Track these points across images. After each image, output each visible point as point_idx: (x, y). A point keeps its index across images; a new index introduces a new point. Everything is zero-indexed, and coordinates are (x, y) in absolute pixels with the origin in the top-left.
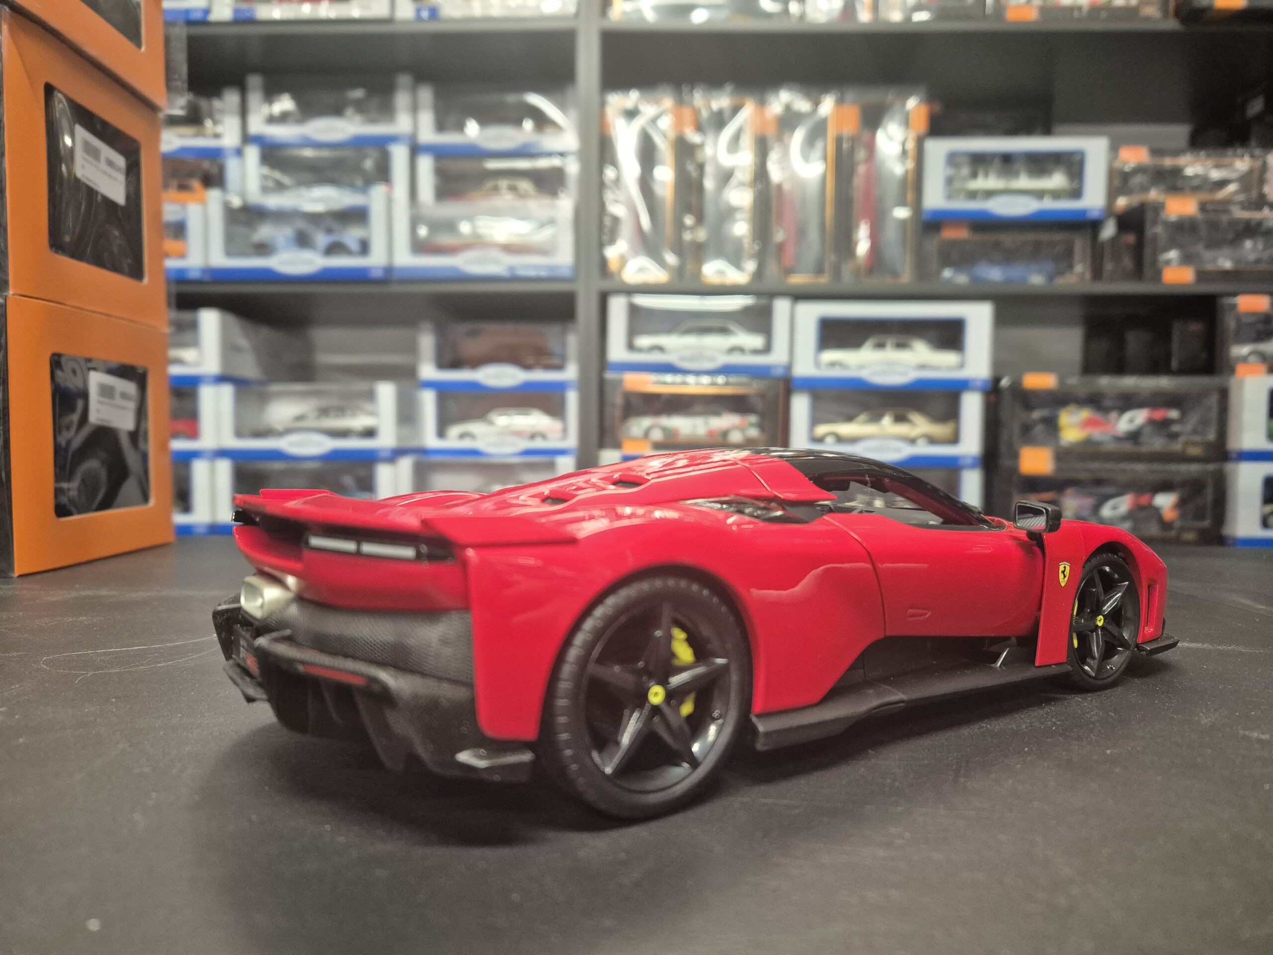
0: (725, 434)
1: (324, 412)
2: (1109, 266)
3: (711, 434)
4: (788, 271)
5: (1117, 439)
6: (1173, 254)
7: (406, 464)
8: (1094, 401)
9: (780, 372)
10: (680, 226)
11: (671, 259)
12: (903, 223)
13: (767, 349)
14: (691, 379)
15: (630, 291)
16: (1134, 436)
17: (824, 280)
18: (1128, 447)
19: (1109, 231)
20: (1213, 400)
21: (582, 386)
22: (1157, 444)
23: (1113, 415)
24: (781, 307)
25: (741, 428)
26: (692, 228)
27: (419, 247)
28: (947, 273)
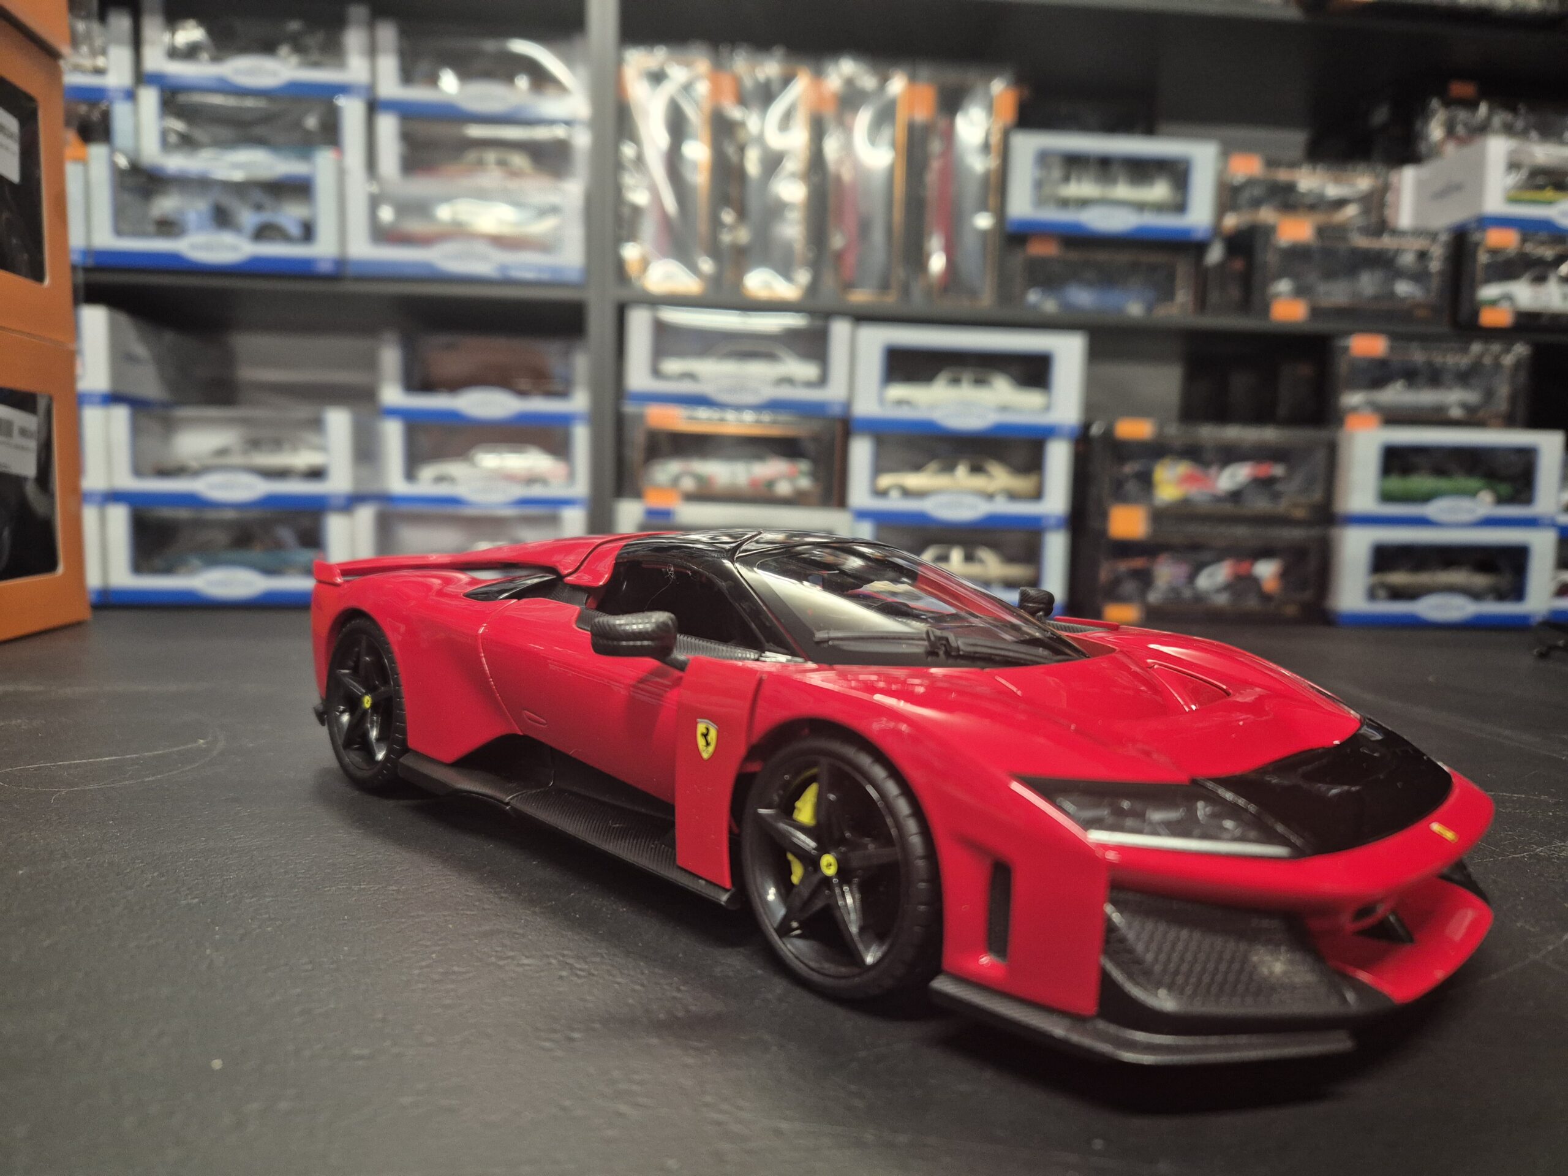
0: (770, 484)
1: (255, 444)
2: (1214, 296)
3: (754, 484)
4: (849, 286)
5: (1218, 499)
6: (1283, 286)
7: (365, 515)
8: (1193, 453)
9: (837, 411)
10: (716, 224)
11: (706, 265)
12: (984, 234)
13: (823, 380)
14: (730, 416)
15: (655, 302)
16: (1235, 496)
17: (891, 301)
18: (1228, 508)
19: (1215, 254)
20: (1320, 456)
21: (594, 419)
22: (1261, 504)
23: (1213, 471)
24: (840, 330)
25: (791, 478)
26: (732, 228)
27: (381, 234)
28: (1033, 297)
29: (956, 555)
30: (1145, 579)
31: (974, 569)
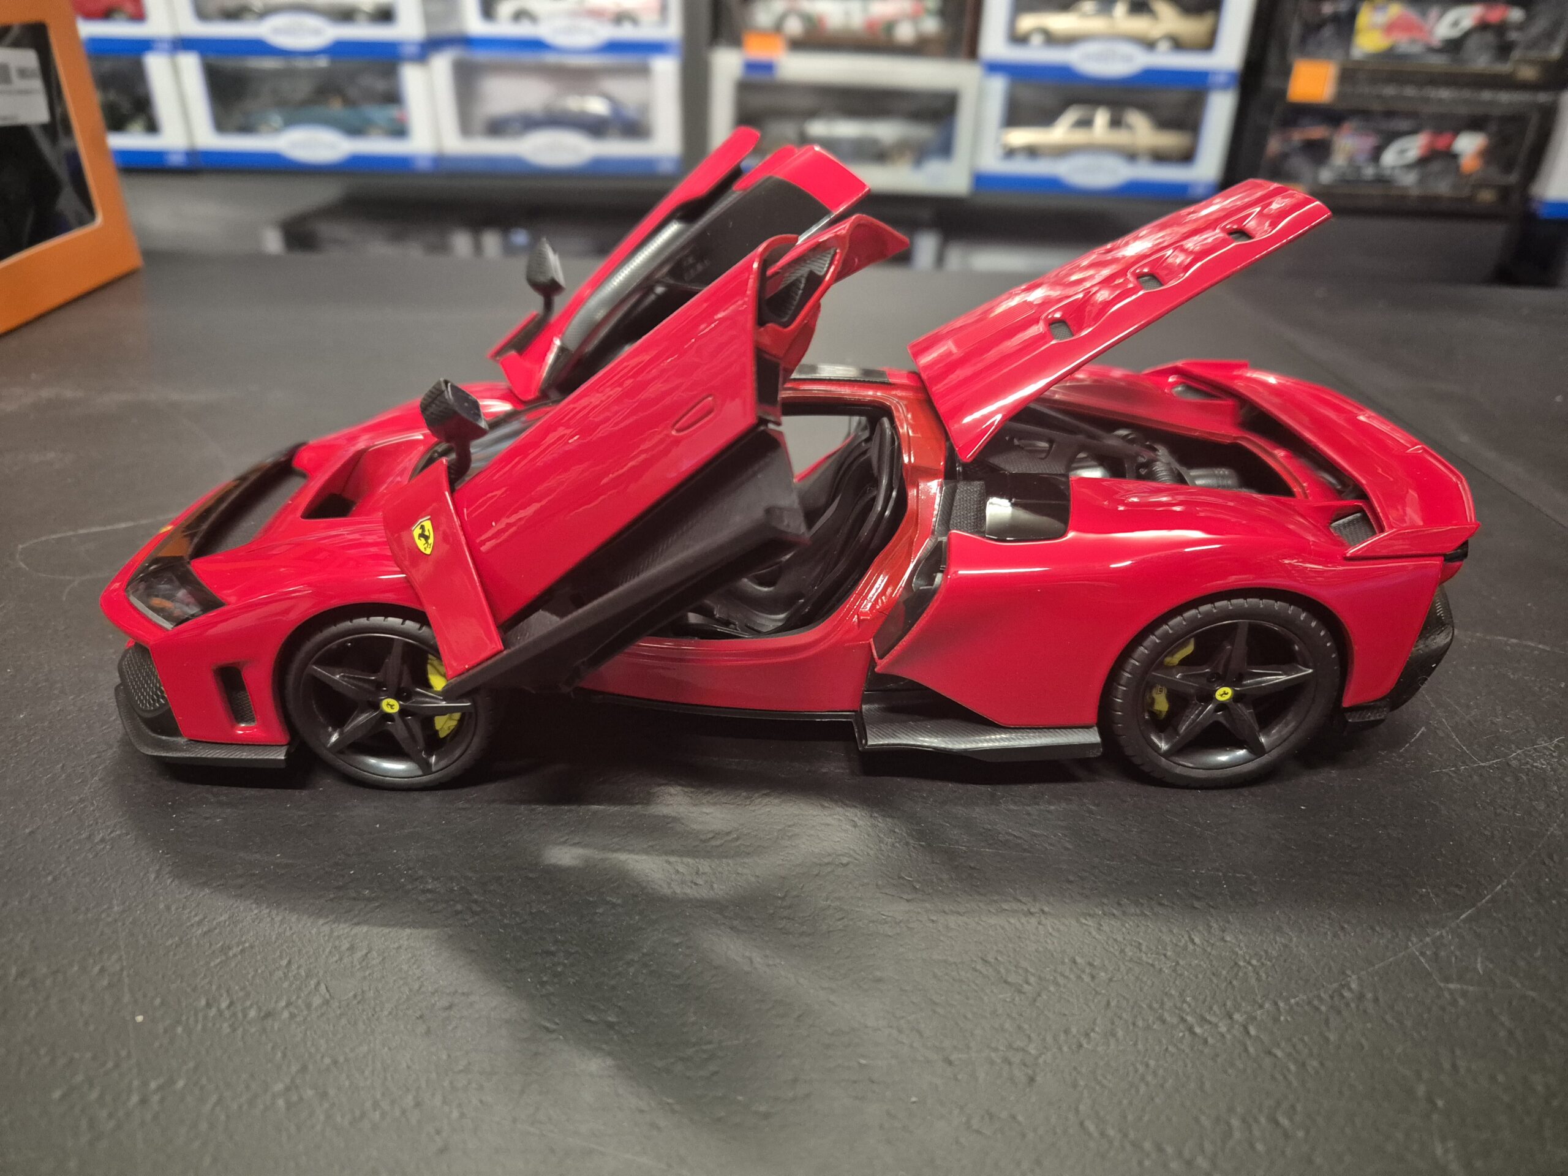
0: (890, 26)
3: (871, 26)
5: (1433, 50)
7: (442, 64)
16: (1454, 46)
18: (1442, 62)
22: (1481, 62)
23: (1434, 12)
25: (914, 21)
29: (1101, 118)
30: (1319, 151)
31: (1120, 137)
